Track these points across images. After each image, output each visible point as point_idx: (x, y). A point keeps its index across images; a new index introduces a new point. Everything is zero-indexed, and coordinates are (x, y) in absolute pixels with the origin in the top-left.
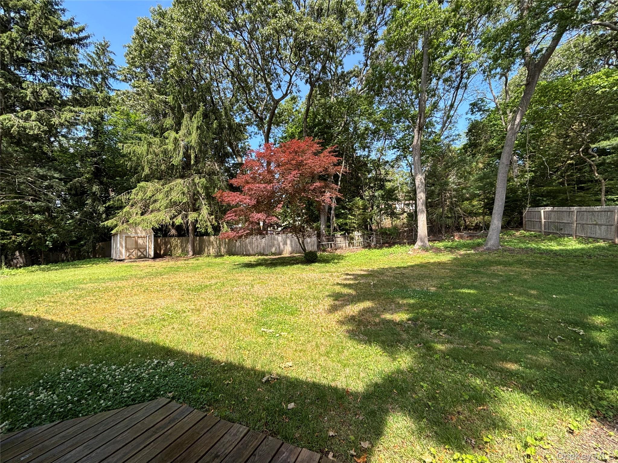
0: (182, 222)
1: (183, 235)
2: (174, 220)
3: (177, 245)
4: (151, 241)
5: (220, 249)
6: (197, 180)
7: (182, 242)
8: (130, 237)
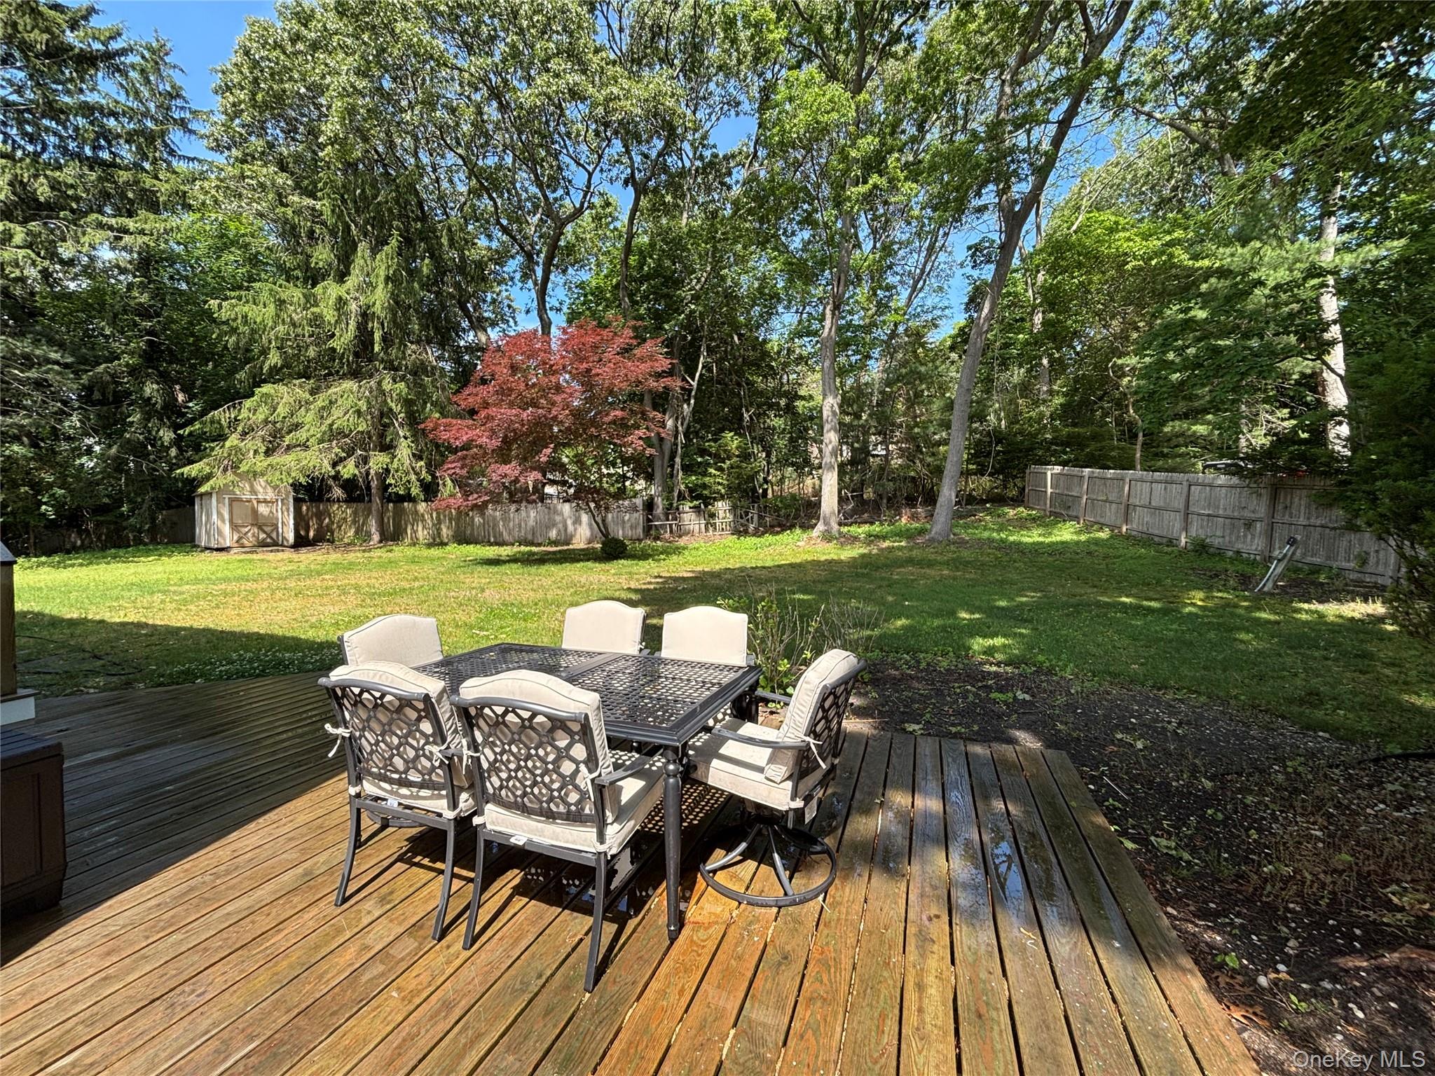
0: (357, 472)
1: (360, 499)
2: (339, 468)
3: (345, 519)
4: (288, 510)
5: (439, 530)
6: (387, 385)
7: (355, 513)
8: (240, 500)
